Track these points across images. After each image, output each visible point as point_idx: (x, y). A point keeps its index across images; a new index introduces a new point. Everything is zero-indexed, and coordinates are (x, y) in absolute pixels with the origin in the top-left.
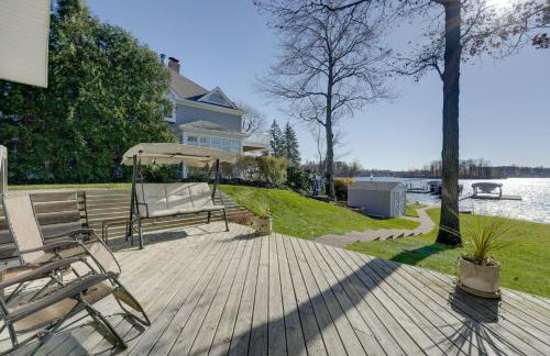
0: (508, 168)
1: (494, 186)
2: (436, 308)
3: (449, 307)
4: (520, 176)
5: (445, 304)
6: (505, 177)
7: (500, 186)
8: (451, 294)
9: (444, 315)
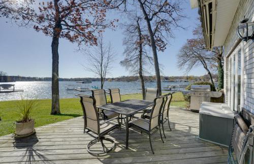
0: (16, 77)
1: (10, 85)
2: (8, 154)
3: (16, 149)
4: (21, 81)
5: (13, 149)
6: (15, 81)
7: (13, 85)
8: (13, 143)
9: (15, 154)
